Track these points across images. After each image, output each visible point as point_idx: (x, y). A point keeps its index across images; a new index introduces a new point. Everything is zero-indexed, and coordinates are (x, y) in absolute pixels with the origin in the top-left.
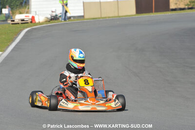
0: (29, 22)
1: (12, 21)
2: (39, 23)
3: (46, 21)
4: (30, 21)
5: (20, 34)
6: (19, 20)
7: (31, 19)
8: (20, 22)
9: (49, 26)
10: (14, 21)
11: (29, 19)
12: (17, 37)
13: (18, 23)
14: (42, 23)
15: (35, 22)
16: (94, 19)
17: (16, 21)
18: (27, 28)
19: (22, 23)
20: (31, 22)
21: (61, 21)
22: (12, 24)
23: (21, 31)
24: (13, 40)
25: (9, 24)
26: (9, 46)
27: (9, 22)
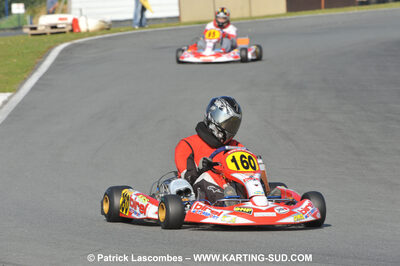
0: (66, 30)
1: (32, 29)
2: (88, 33)
3: (102, 29)
4: (70, 28)
5: (47, 55)
6: (46, 26)
7: (72, 25)
8: (49, 31)
9: (109, 38)
10: (35, 29)
11: (67, 24)
12: (43, 61)
13: (45, 34)
15: (80, 31)
16: (200, 23)
17: (41, 29)
18: (62, 42)
19: (52, 34)
20: (72, 31)
21: (134, 29)
22: (33, 35)
23: (51, 49)
24: (34, 69)
25: (26, 34)
26: (25, 80)
27: (27, 30)
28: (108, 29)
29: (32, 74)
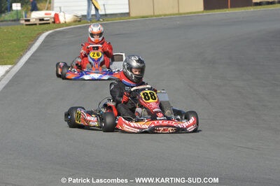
0: (50, 22)
1: (26, 21)
2: (66, 24)
3: (75, 21)
4: (53, 20)
5: (37, 39)
6: (36, 19)
7: (54, 18)
8: (38, 22)
9: (80, 27)
10: (29, 21)
11: (51, 18)
13: (36, 24)
14: (69, 24)
15: (60, 23)
16: (143, 17)
17: (32, 21)
18: (47, 30)
19: (40, 24)
20: (54, 22)
22: (27, 25)
23: (39, 34)
24: (28, 48)
25: (23, 24)
26: (22, 56)
27: (23, 22)
28: (79, 21)
29: (26, 52)
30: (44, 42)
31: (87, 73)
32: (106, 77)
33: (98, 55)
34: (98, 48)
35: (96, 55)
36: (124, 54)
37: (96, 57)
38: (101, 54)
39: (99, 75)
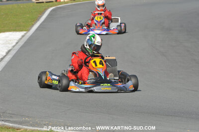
2: (64, 2)
3: (71, 0)
5: (44, 13)
8: (45, 1)
9: (74, 5)
15: (60, 1)
18: (51, 7)
20: (56, 1)
22: (37, 3)
23: (46, 10)
24: (38, 20)
25: (34, 2)
26: (33, 25)
27: (34, 0)
28: (74, 0)
30: (50, 15)
31: (92, 30)
32: (104, 33)
33: (100, 18)
34: (101, 14)
35: (99, 18)
36: (119, 18)
37: (99, 20)
38: (102, 18)
39: (100, 31)
